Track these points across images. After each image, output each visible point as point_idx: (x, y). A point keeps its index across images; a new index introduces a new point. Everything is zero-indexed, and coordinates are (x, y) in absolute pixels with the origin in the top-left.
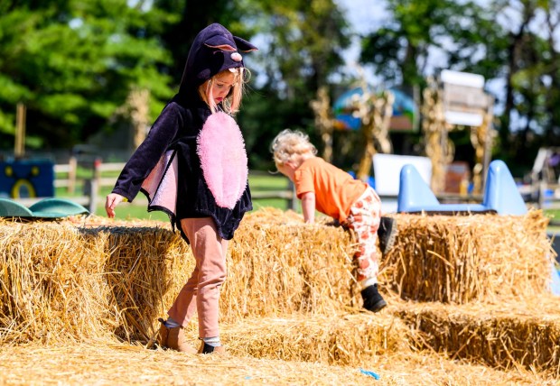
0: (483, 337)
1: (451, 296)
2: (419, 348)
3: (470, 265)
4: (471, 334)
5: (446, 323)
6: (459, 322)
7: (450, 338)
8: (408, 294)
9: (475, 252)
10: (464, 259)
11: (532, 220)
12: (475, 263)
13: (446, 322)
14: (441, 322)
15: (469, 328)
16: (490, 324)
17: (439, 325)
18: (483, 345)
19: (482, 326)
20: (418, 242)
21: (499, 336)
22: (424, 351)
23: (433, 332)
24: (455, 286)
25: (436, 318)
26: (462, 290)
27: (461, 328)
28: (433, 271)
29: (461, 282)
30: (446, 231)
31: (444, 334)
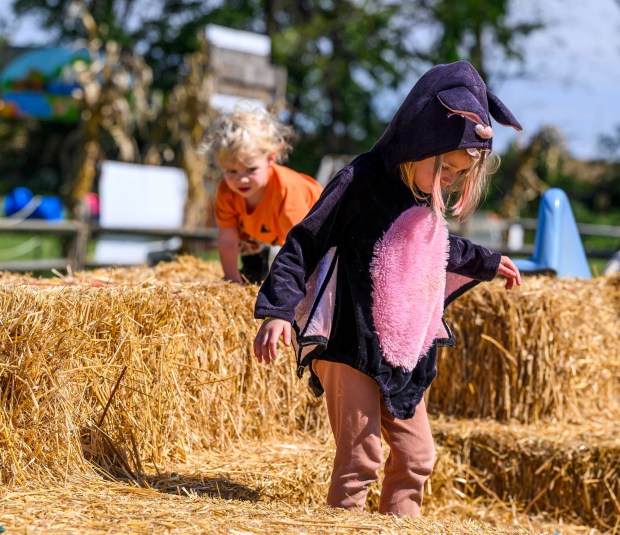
0: (576, 478)
1: (512, 409)
2: (469, 493)
3: (544, 360)
4: (556, 472)
5: (513, 454)
6: (535, 453)
7: (520, 479)
8: (437, 405)
9: (551, 339)
10: (534, 350)
11: (613, 288)
12: (551, 356)
13: (514, 452)
14: (504, 452)
15: (554, 463)
16: (587, 458)
17: (503, 457)
18: (574, 490)
19: (574, 460)
20: (457, 319)
21: (602, 476)
22: (480, 498)
23: (492, 468)
24: (519, 394)
25: (498, 445)
26: (529, 400)
27: (539, 462)
28: (482, 367)
29: (529, 388)
30: (505, 302)
31: (509, 473)
